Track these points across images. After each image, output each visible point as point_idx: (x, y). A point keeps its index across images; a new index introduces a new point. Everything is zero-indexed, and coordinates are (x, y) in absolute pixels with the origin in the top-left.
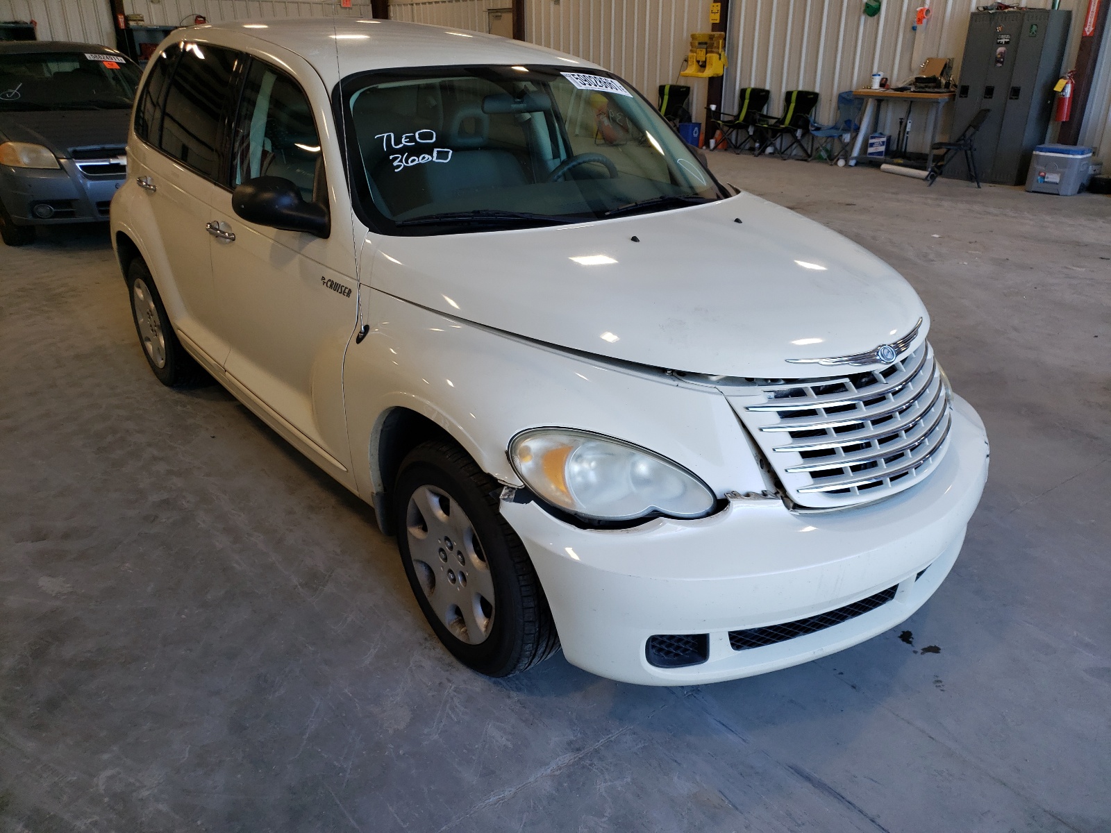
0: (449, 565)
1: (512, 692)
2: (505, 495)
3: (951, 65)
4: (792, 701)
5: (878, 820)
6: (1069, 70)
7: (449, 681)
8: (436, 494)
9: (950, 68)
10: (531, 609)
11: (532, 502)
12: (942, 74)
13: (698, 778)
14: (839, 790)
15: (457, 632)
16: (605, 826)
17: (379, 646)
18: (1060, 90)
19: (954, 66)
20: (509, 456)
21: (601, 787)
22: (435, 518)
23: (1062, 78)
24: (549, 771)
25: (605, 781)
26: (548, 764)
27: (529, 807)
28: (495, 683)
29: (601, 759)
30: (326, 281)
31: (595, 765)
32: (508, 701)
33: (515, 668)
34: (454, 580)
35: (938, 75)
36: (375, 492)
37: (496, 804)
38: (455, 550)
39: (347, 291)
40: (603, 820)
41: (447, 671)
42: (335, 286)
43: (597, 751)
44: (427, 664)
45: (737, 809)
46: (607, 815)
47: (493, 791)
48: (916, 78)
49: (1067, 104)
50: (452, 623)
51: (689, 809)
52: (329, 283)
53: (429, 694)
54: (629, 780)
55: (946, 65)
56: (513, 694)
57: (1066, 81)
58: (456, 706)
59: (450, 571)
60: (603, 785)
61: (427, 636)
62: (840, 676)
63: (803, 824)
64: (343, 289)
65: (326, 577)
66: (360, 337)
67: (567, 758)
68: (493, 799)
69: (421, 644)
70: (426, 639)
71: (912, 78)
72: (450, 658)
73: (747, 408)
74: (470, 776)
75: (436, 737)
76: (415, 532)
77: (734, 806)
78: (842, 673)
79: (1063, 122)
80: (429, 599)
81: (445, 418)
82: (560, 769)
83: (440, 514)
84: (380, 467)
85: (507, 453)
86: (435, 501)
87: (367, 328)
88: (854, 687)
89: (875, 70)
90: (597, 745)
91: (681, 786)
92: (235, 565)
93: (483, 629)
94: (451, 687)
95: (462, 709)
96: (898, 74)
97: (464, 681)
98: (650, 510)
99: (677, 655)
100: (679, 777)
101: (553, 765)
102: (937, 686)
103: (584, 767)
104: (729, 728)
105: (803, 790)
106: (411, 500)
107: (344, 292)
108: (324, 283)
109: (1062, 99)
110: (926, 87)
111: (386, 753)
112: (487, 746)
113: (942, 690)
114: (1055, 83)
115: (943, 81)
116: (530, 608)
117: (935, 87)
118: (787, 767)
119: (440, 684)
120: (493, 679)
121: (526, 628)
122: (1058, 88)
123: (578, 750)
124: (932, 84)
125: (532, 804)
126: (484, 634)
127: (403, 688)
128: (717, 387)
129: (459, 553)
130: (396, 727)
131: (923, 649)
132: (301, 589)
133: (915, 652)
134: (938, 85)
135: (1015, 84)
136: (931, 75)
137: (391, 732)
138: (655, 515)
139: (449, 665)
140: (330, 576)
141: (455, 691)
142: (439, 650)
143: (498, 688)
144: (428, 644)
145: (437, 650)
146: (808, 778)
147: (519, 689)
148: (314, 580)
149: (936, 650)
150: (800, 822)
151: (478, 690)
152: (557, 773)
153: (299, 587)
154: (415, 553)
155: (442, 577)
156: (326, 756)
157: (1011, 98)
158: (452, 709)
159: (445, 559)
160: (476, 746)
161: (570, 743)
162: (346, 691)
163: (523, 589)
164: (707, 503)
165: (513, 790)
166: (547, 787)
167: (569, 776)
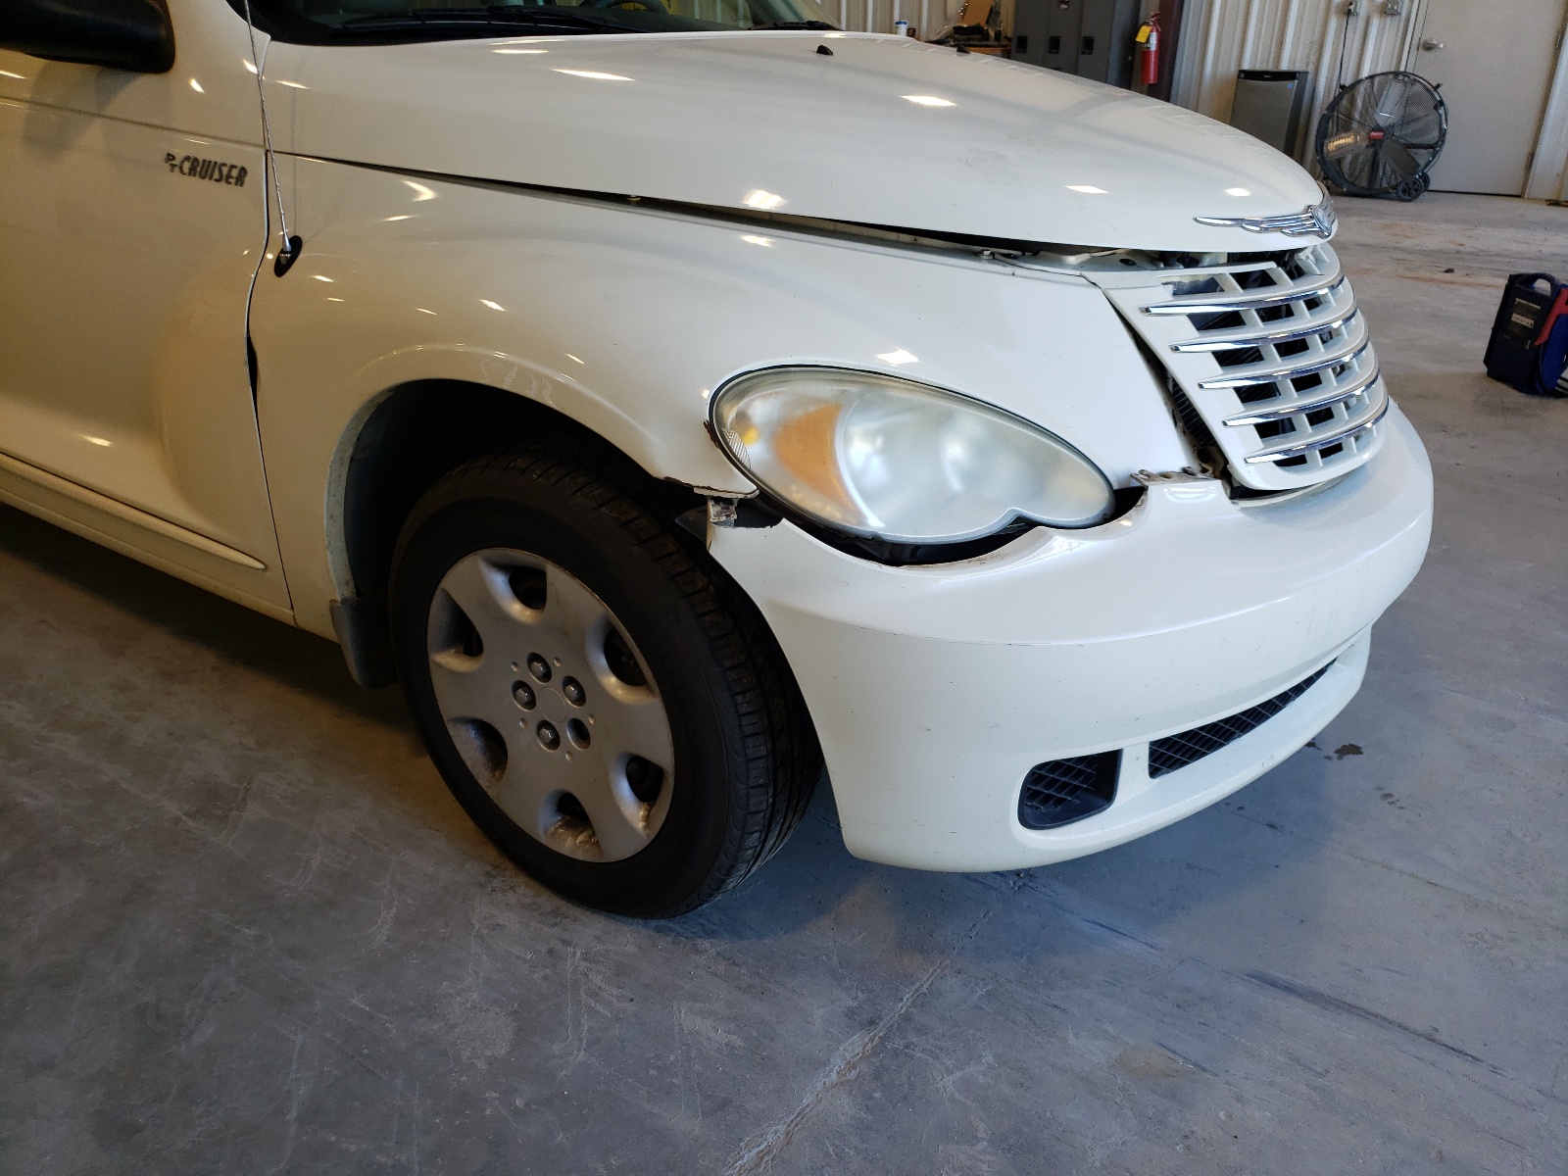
0: (541, 712)
1: (699, 941)
2: (719, 515)
3: (997, 9)
4: (1190, 867)
5: (1438, 1037)
6: (1152, 14)
7: (566, 943)
8: (500, 566)
9: (998, 13)
10: (762, 761)
11: (784, 521)
12: (987, 22)
13: (1110, 1030)
14: (1349, 998)
15: (571, 845)
16: (989, 1158)
17: (396, 903)
18: (1143, 40)
19: (1003, 12)
20: (714, 431)
21: (947, 1083)
22: (505, 619)
23: (1144, 24)
24: (834, 1075)
25: (950, 1072)
26: (825, 1063)
27: (828, 1155)
28: (658, 930)
29: (922, 1031)
30: (177, 162)
31: (916, 1046)
32: (701, 960)
33: (718, 889)
34: (555, 743)
35: (983, 23)
36: (339, 598)
37: (758, 1165)
38: (557, 679)
39: (235, 173)
40: (980, 1147)
41: (556, 925)
42: (201, 168)
43: (907, 1018)
44: (511, 920)
45: (1204, 1070)
46: (984, 1135)
47: (741, 1140)
48: (955, 28)
49: (1153, 59)
50: (552, 829)
51: (1123, 1089)
52: (187, 166)
53: (535, 976)
54: (990, 1059)
55: (991, 10)
56: (705, 944)
57: (1150, 28)
58: (600, 988)
59: (544, 724)
60: (949, 1080)
61: (489, 868)
62: (1241, 812)
63: (1327, 1071)
64: (225, 170)
65: (241, 794)
66: (283, 262)
67: (856, 1044)
68: (749, 1156)
69: (481, 885)
70: (488, 874)
71: (948, 28)
72: (550, 901)
73: (1147, 310)
74: (683, 1122)
75: (582, 1056)
76: (448, 660)
77: (1195, 1065)
78: (1241, 808)
79: (1150, 85)
80: (492, 793)
81: (540, 377)
82: (854, 1067)
83: (516, 609)
84: (347, 542)
85: (709, 426)
86: (499, 582)
87: (296, 243)
88: (1272, 826)
89: (896, 18)
90: (902, 1007)
91: (1089, 1051)
92: (25, 800)
93: (641, 825)
94: (574, 954)
95: (615, 991)
96: (929, 23)
97: (598, 938)
98: (1011, 518)
99: (1060, 801)
100: (1076, 1035)
101: (838, 1063)
102: (1389, 803)
103: (896, 1053)
104: (1116, 931)
105: (1293, 1010)
106: (438, 594)
107: (229, 176)
108: (173, 166)
109: (1146, 53)
110: (969, 40)
111: (488, 1112)
112: (693, 1053)
113: (1402, 808)
114: (1136, 31)
115: (992, 33)
116: (760, 758)
117: (980, 40)
118: (1245, 977)
119: (551, 952)
120: (654, 923)
121: (752, 802)
122: (1141, 38)
123: (872, 1023)
124: (976, 36)
125: (831, 1149)
126: (643, 833)
127: (476, 973)
128: (1085, 273)
129: (569, 681)
130: (488, 1053)
131: (1337, 752)
132: (191, 824)
133: (1328, 758)
134: (986, 36)
135: (1086, 33)
136: (973, 23)
137: (481, 1065)
138: (1022, 526)
139: (555, 913)
140: (247, 790)
141: (586, 960)
142: (525, 890)
143: (670, 939)
144: (496, 883)
145: (521, 890)
146: (1289, 989)
147: (710, 934)
148: (214, 803)
149: (1354, 750)
150: (1319, 1070)
151: (631, 949)
152: (853, 1075)
153: (184, 818)
154: (451, 703)
155: (522, 739)
156: (353, 1148)
157: (1083, 53)
158: (594, 994)
159: (531, 703)
160: (672, 1058)
161: (850, 1013)
162: (355, 1001)
163: (745, 721)
164: (1098, 499)
165: (782, 1128)
166: (846, 1107)
167: (877, 1076)
